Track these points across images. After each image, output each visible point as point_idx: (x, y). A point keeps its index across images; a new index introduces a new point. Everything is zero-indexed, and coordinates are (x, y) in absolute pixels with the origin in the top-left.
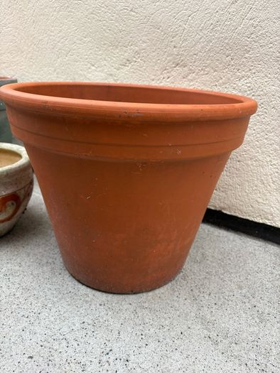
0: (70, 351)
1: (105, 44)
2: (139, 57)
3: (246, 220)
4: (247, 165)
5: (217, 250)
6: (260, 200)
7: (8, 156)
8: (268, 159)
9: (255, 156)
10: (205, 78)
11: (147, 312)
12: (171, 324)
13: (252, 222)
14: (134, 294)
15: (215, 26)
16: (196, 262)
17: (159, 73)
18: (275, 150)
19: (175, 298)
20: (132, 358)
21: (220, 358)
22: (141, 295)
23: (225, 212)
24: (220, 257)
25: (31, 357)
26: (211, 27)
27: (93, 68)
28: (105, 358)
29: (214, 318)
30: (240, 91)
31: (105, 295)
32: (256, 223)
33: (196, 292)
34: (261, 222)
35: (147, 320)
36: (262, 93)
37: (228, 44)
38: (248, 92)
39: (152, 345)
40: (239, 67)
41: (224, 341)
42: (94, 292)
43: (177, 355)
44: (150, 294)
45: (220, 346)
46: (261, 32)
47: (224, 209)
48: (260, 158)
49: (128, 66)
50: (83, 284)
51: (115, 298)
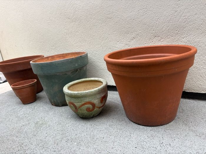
0: (148, 144)
1: (123, 33)
2: (138, 36)
3: (197, 93)
4: (193, 70)
5: (188, 107)
6: (201, 84)
7: (93, 83)
8: (202, 67)
9: (196, 67)
10: (168, 40)
11: (169, 131)
12: (181, 133)
13: (200, 93)
14: (162, 125)
15: (170, 21)
16: (180, 112)
17: (148, 41)
18: (204, 63)
19: (178, 125)
20: (171, 144)
21: (204, 141)
22: (164, 126)
23: (187, 91)
24: (190, 109)
25: (136, 148)
26: (168, 21)
27: (118, 43)
28: (162, 145)
29: (196, 129)
30: (184, 42)
31: (150, 127)
32: (202, 93)
33: (185, 122)
34: (204, 93)
35: (171, 133)
36: (194, 42)
37: (176, 26)
38: (188, 42)
39: (177, 140)
40: (182, 34)
41: (203, 136)
42: (146, 127)
43: (187, 141)
44: (168, 125)
45: (202, 137)
46: (189, 20)
47: (186, 90)
48: (198, 67)
49: (134, 40)
50: (140, 125)
51: (155, 128)
